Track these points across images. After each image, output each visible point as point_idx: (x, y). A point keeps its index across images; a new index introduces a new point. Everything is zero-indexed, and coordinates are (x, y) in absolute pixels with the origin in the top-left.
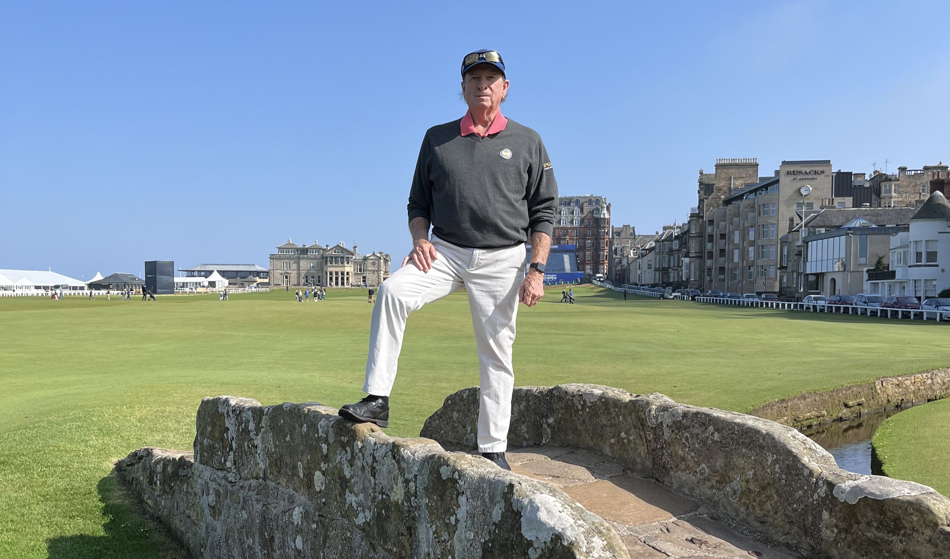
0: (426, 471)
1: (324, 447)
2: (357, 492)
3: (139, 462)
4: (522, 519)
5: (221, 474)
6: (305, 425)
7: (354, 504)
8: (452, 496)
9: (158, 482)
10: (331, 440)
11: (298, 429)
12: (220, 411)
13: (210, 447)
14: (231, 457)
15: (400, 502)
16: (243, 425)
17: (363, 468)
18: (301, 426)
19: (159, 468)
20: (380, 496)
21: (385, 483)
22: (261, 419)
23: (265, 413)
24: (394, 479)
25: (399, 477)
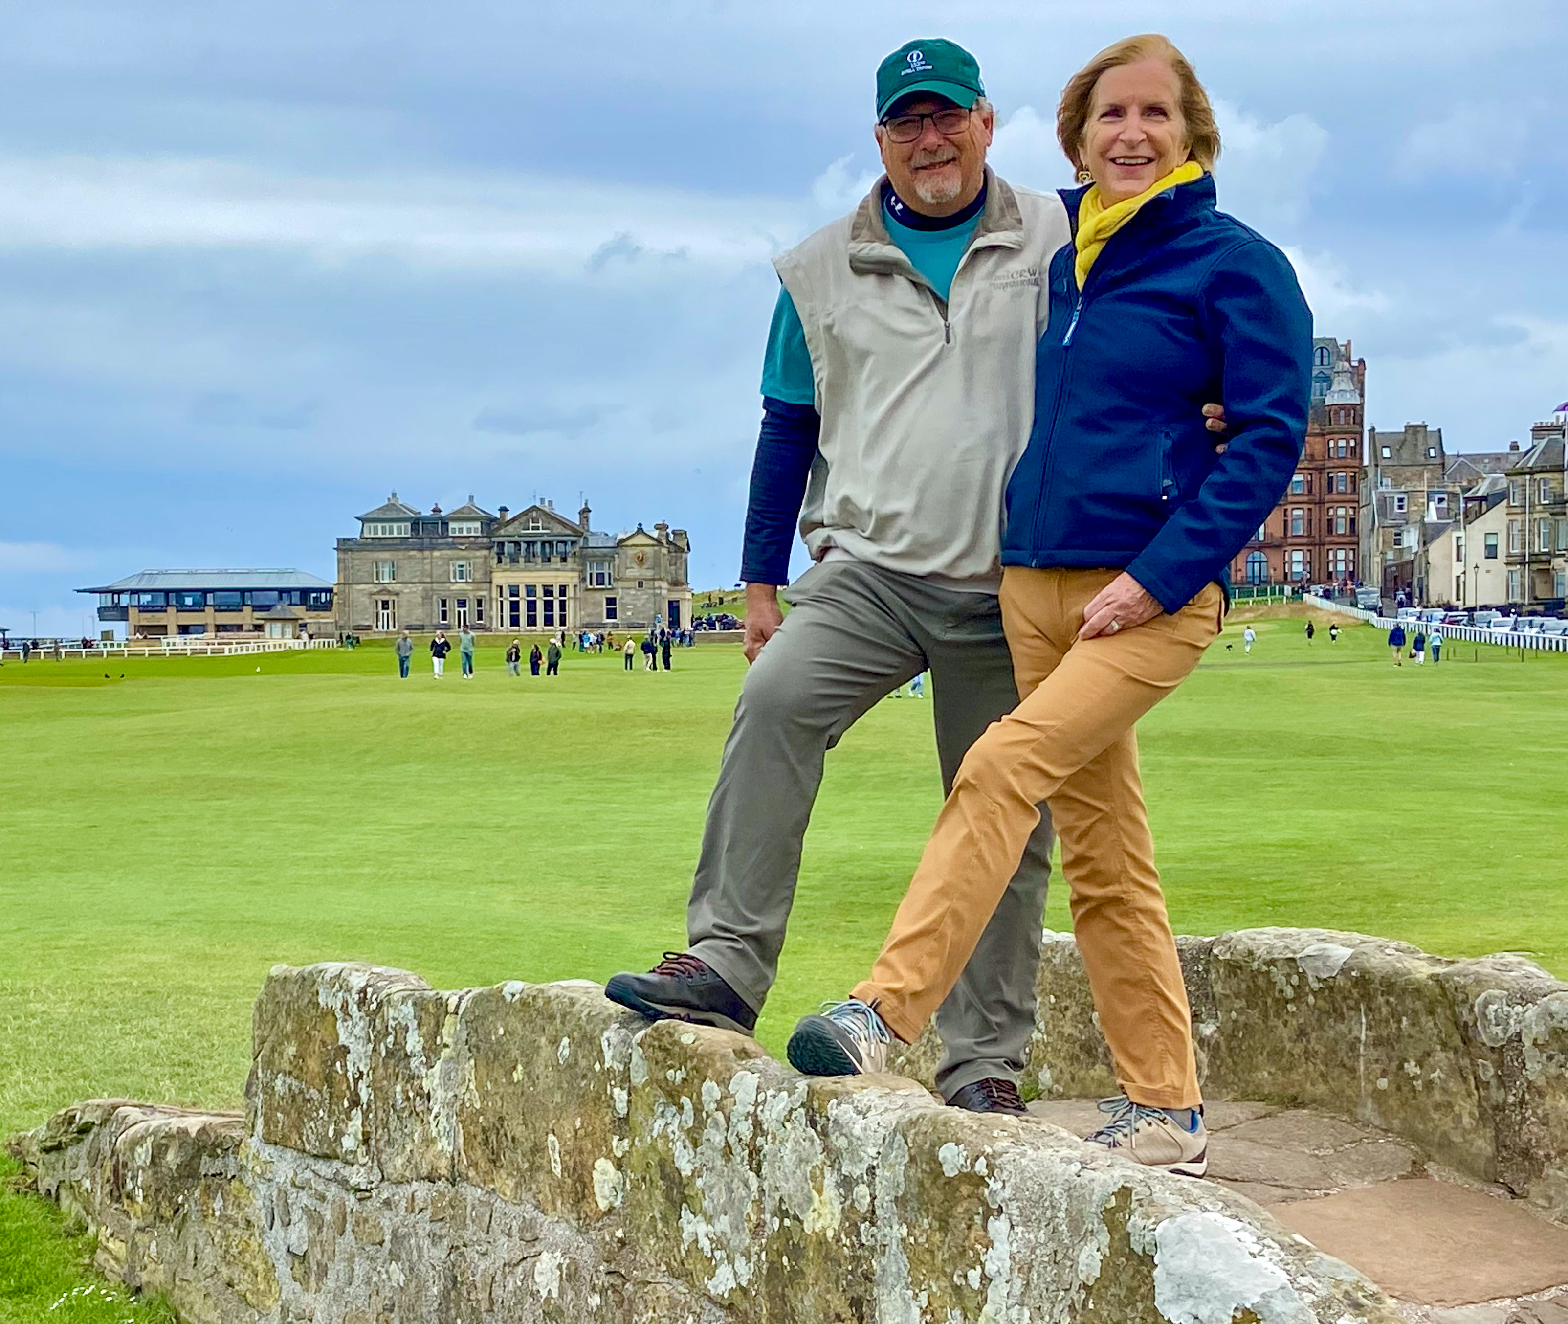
0: (899, 1157)
1: (620, 1095)
2: (710, 1211)
3: (79, 1141)
4: (1156, 1273)
5: (325, 1169)
6: (566, 1041)
7: (705, 1243)
8: (971, 1219)
9: (139, 1194)
10: (639, 1078)
11: (546, 1051)
12: (322, 1004)
13: (294, 1098)
14: (356, 1124)
15: (830, 1234)
16: (391, 1039)
17: (727, 1151)
18: (555, 1042)
19: (143, 1154)
20: (777, 1221)
21: (787, 1188)
22: (439, 1025)
23: (451, 1008)
24: (813, 1178)
25: (827, 1171)
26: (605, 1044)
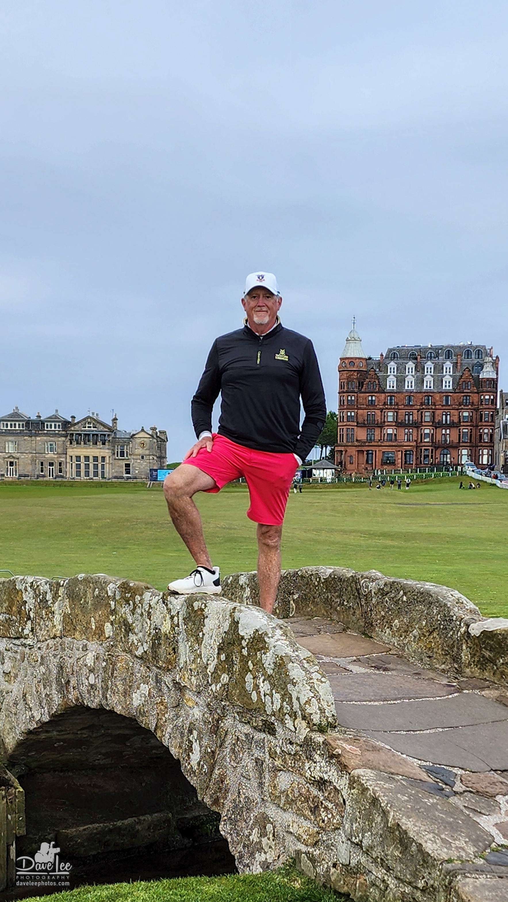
0: (185, 608)
1: (112, 603)
2: (137, 632)
4: (239, 625)
5: (17, 642)
6: (97, 589)
7: (136, 642)
8: (200, 620)
10: (117, 598)
11: (91, 593)
12: (18, 588)
13: (7, 620)
14: (29, 625)
15: (168, 631)
16: (41, 596)
17: (142, 615)
18: (94, 591)
20: (154, 631)
21: (157, 622)
22: (58, 590)
23: (61, 585)
24: (164, 617)
25: (167, 615)
26: (108, 589)
